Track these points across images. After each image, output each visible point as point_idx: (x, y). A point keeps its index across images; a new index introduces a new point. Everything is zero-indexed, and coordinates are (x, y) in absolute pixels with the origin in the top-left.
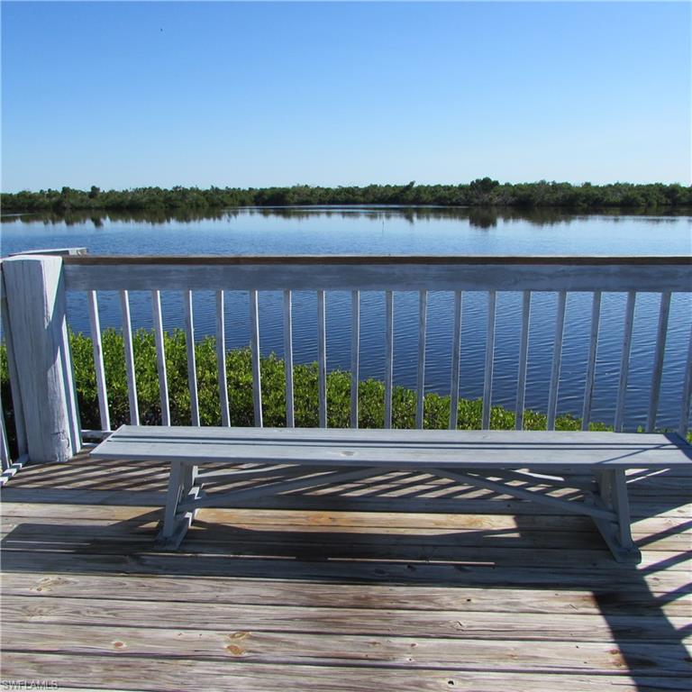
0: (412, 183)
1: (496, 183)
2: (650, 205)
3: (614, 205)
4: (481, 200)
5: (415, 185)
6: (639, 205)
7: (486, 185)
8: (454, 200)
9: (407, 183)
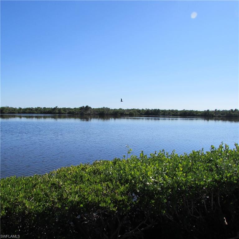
0: (57, 107)
1: (90, 107)
2: (136, 115)
3: (127, 115)
4: (87, 113)
5: (58, 107)
6: (134, 115)
7: (87, 108)
8: (76, 113)
9: (55, 107)
